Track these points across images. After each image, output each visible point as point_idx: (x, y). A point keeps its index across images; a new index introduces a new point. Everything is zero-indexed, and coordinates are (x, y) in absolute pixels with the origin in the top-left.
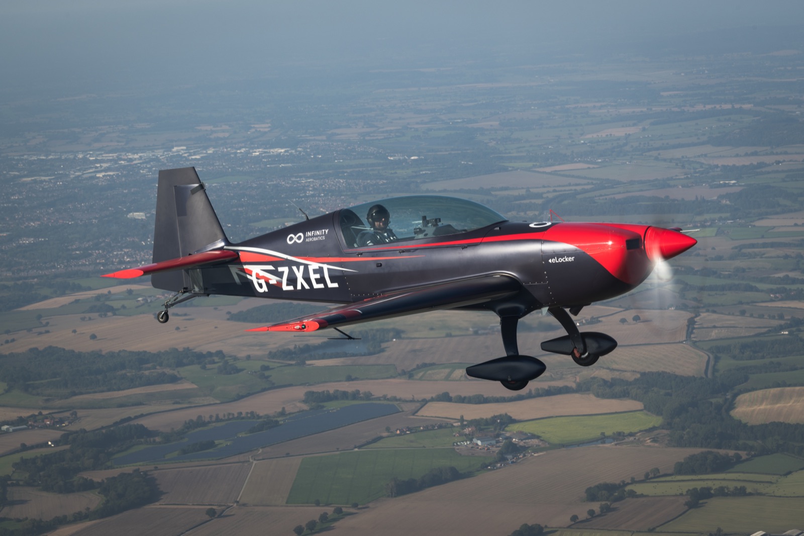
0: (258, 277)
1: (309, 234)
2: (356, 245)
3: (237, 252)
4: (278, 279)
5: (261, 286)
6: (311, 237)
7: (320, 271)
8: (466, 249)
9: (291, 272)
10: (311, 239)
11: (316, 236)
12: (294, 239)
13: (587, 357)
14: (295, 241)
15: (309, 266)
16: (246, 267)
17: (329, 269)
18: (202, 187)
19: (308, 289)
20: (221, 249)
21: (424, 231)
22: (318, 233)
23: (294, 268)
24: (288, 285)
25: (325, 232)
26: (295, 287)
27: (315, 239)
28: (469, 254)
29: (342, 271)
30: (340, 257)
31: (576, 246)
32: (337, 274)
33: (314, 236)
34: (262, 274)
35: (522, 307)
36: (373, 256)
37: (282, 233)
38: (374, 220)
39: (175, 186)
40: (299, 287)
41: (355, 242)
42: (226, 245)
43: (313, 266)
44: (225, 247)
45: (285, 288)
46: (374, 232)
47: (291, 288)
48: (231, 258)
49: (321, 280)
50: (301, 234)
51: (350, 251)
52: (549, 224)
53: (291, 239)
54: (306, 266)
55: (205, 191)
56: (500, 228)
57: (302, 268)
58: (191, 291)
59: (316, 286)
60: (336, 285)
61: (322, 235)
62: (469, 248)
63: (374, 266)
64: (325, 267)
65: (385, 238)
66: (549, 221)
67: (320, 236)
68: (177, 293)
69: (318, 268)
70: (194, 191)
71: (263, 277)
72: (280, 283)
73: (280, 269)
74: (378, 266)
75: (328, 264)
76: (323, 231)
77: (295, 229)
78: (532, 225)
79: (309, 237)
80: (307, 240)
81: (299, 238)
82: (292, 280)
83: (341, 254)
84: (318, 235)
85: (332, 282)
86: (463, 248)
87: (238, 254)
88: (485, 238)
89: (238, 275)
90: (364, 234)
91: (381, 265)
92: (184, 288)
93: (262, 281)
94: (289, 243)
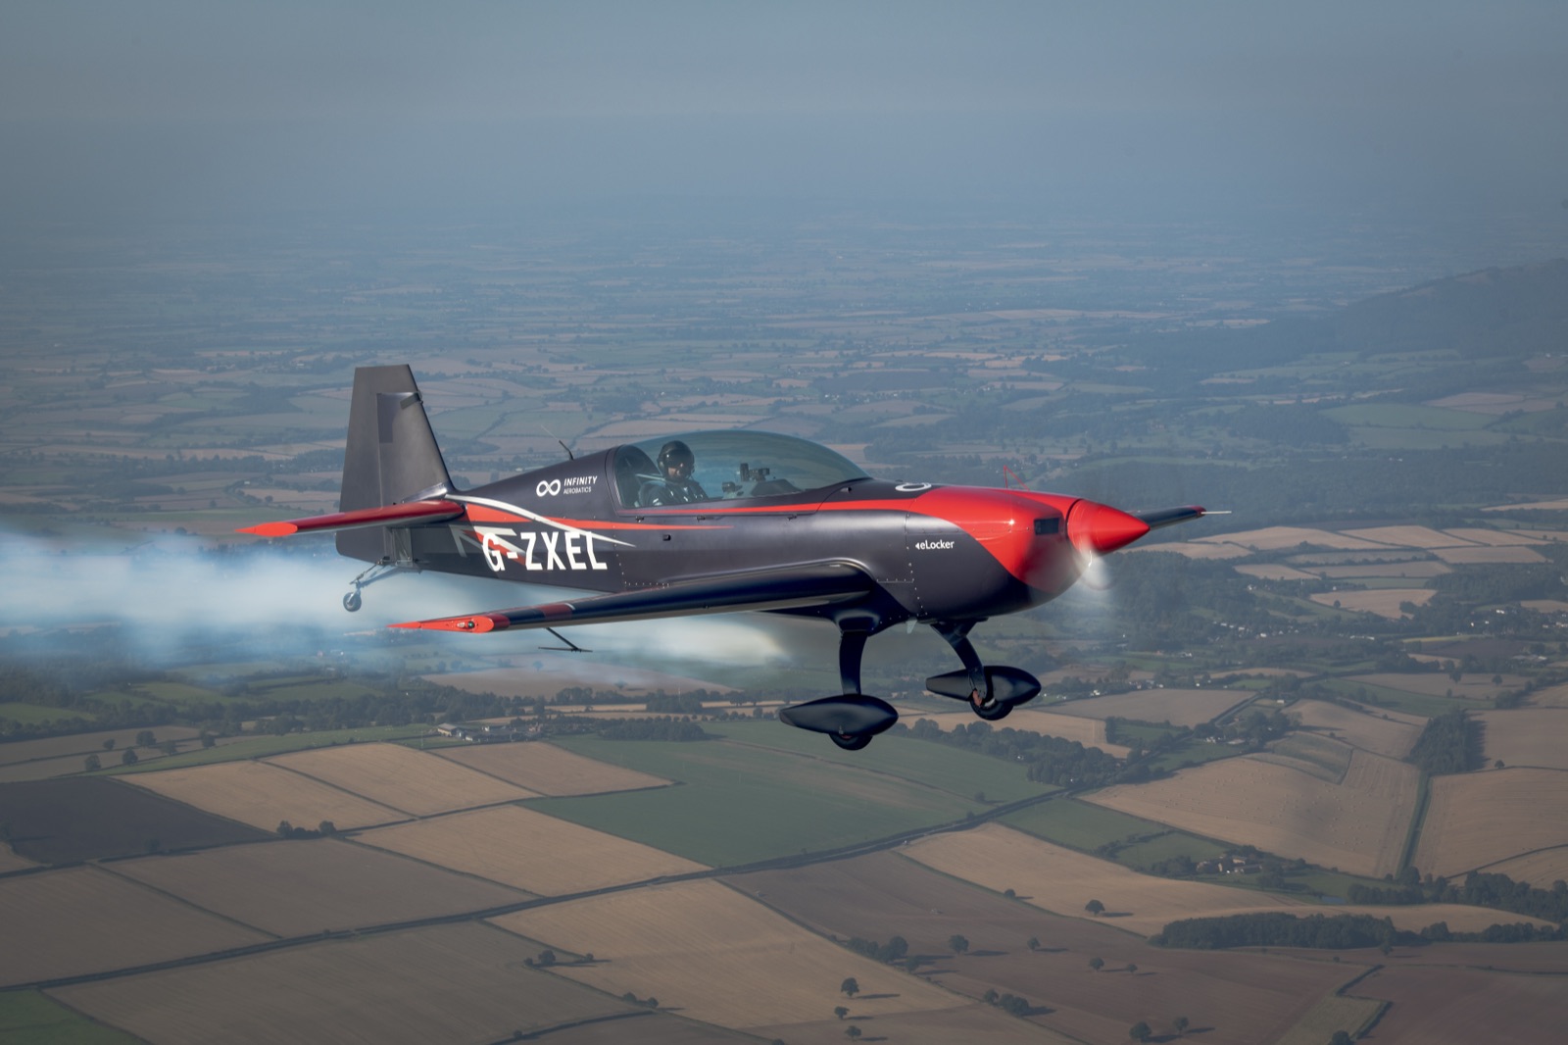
0: (492, 547)
1: (569, 482)
2: (636, 505)
3: (462, 505)
4: (521, 551)
5: (495, 560)
6: (572, 487)
7: (580, 542)
8: (794, 520)
9: (540, 541)
10: (571, 491)
11: (580, 486)
12: (547, 489)
14: (548, 493)
15: (566, 534)
16: (477, 529)
17: (594, 540)
18: (417, 397)
19: (563, 571)
20: (441, 498)
21: (740, 487)
22: (582, 481)
23: (545, 535)
24: (534, 561)
26: (545, 565)
27: (577, 491)
28: (798, 527)
29: (614, 544)
30: (612, 521)
31: (958, 524)
32: (606, 548)
33: (575, 486)
34: (497, 541)
35: (876, 618)
36: (659, 523)
37: (531, 479)
38: (668, 465)
39: (378, 395)
40: (550, 567)
41: (637, 500)
42: (448, 493)
43: (573, 533)
44: (447, 496)
45: (531, 566)
46: (667, 485)
47: (538, 567)
48: (454, 513)
49: (582, 557)
50: (557, 482)
51: (627, 512)
52: (927, 486)
53: (543, 488)
54: (562, 533)
55: (421, 404)
56: (850, 489)
57: (555, 535)
58: (394, 562)
59: (576, 566)
60: (603, 566)
61: (588, 485)
62: (798, 518)
63: (660, 539)
64: (590, 536)
65: (684, 494)
66: (927, 481)
67: (584, 486)
68: (373, 565)
69: (578, 537)
70: (406, 403)
71: (498, 547)
72: (522, 557)
73: (524, 536)
74: (665, 540)
75: (594, 531)
76: (590, 478)
77: (549, 473)
78: (900, 488)
79: (569, 487)
80: (566, 492)
81: (554, 488)
82: (540, 555)
83: (612, 517)
84: (581, 484)
85: (598, 560)
86: (790, 519)
87: (464, 508)
88: (824, 504)
89: (462, 541)
90: (650, 487)
91: (669, 538)
92: (385, 558)
93: (497, 554)
94: (540, 494)
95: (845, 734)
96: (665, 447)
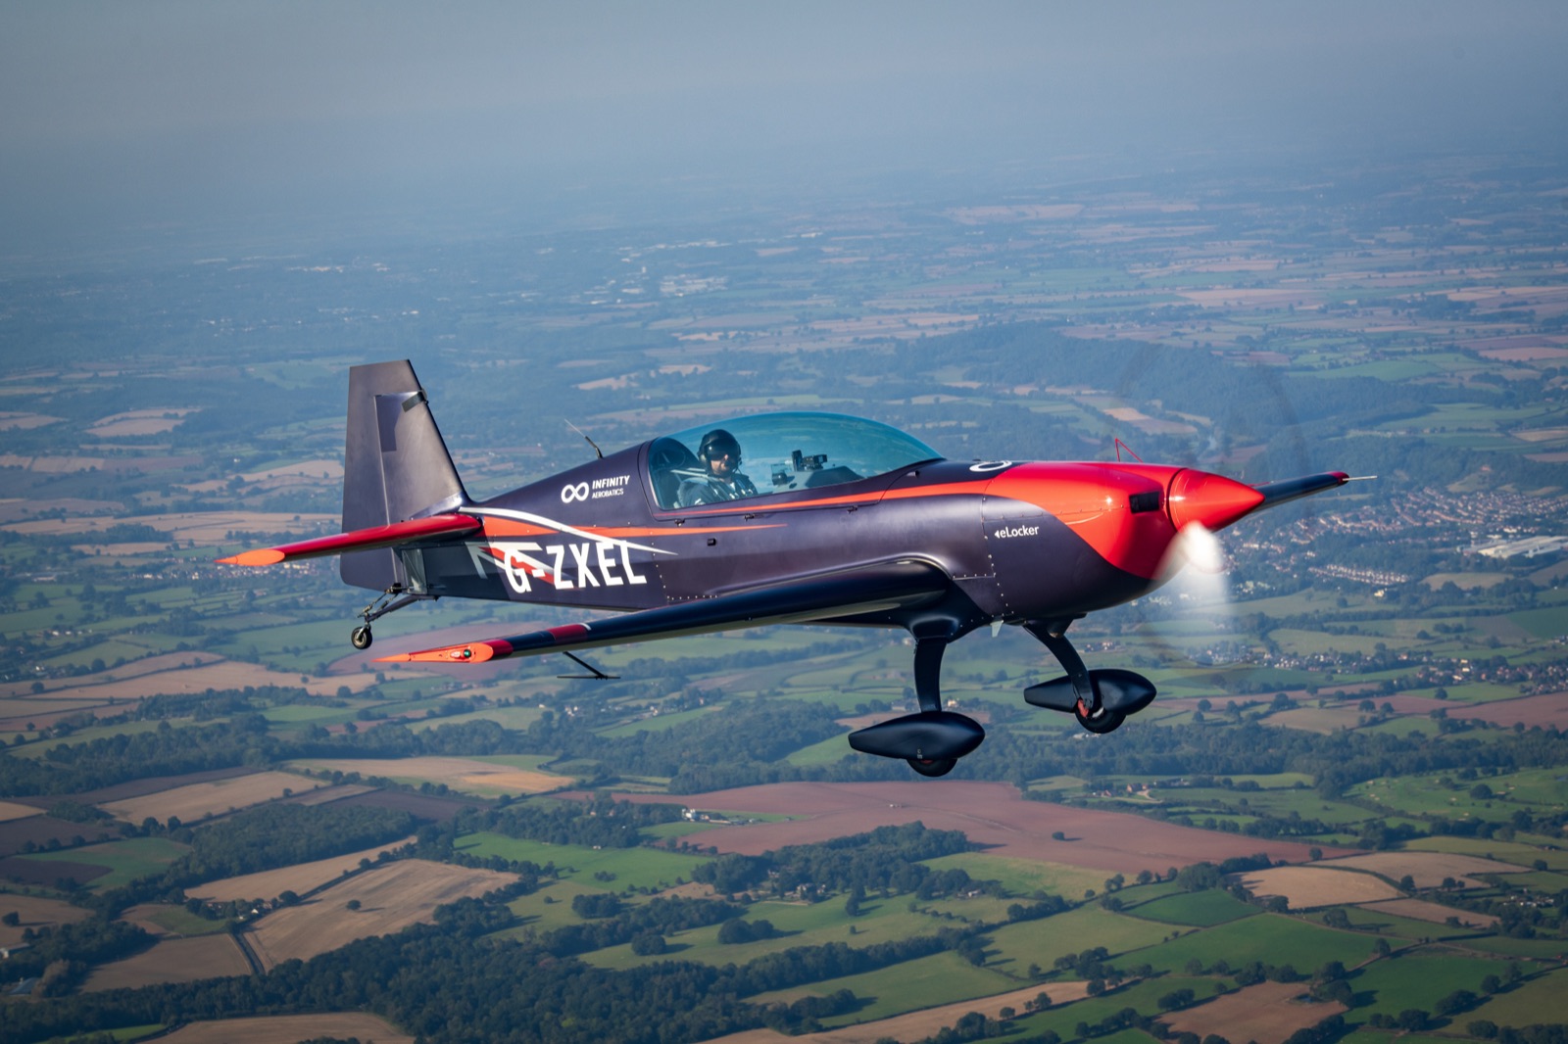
0: (515, 565)
1: (597, 484)
3: (478, 518)
4: (548, 568)
5: (519, 580)
6: (601, 490)
7: (614, 553)
8: (855, 513)
9: (568, 555)
10: (600, 494)
11: (610, 489)
12: (573, 494)
13: (1101, 716)
14: (575, 498)
15: (597, 544)
16: (493, 545)
17: (630, 550)
18: (422, 396)
19: (597, 588)
20: (454, 512)
21: (793, 478)
22: (613, 482)
23: (573, 547)
24: (563, 579)
25: (624, 480)
26: (576, 583)
27: (607, 494)
28: (861, 524)
29: (652, 553)
30: (648, 527)
31: (1041, 506)
32: (644, 559)
33: (605, 488)
34: (521, 558)
35: (955, 621)
36: (701, 526)
37: (555, 484)
38: (710, 457)
39: (378, 397)
40: (582, 584)
42: (464, 505)
43: (605, 543)
44: (462, 509)
45: (560, 584)
46: (710, 482)
47: (569, 585)
48: (470, 528)
49: (617, 571)
50: (585, 485)
51: (666, 515)
52: (1006, 464)
53: (569, 493)
54: (593, 544)
55: (427, 404)
56: (917, 473)
57: (586, 547)
58: (406, 589)
59: (613, 581)
60: (641, 580)
61: (619, 487)
62: (860, 510)
63: (704, 544)
64: (624, 545)
65: (731, 491)
67: (615, 488)
68: (383, 593)
69: (612, 547)
70: (410, 405)
71: (523, 565)
72: (550, 576)
73: (550, 550)
74: (709, 545)
75: (630, 539)
76: (621, 478)
77: (575, 476)
78: (975, 468)
79: (598, 490)
80: (594, 496)
81: (582, 492)
82: (570, 571)
83: (650, 521)
84: (610, 486)
86: (850, 511)
87: (480, 521)
88: (888, 492)
89: (480, 558)
90: (690, 486)
91: (715, 543)
92: (396, 585)
93: (521, 572)
94: (566, 500)
95: (924, 759)
96: (706, 438)
